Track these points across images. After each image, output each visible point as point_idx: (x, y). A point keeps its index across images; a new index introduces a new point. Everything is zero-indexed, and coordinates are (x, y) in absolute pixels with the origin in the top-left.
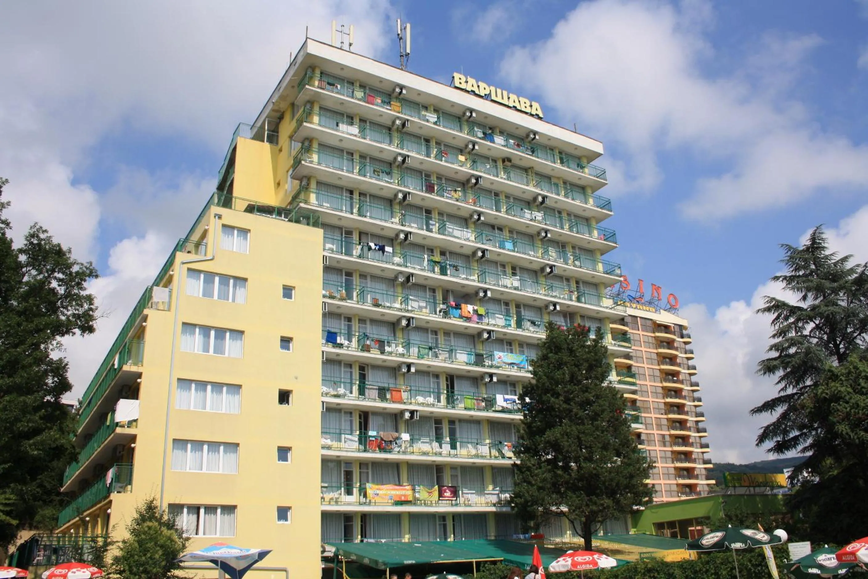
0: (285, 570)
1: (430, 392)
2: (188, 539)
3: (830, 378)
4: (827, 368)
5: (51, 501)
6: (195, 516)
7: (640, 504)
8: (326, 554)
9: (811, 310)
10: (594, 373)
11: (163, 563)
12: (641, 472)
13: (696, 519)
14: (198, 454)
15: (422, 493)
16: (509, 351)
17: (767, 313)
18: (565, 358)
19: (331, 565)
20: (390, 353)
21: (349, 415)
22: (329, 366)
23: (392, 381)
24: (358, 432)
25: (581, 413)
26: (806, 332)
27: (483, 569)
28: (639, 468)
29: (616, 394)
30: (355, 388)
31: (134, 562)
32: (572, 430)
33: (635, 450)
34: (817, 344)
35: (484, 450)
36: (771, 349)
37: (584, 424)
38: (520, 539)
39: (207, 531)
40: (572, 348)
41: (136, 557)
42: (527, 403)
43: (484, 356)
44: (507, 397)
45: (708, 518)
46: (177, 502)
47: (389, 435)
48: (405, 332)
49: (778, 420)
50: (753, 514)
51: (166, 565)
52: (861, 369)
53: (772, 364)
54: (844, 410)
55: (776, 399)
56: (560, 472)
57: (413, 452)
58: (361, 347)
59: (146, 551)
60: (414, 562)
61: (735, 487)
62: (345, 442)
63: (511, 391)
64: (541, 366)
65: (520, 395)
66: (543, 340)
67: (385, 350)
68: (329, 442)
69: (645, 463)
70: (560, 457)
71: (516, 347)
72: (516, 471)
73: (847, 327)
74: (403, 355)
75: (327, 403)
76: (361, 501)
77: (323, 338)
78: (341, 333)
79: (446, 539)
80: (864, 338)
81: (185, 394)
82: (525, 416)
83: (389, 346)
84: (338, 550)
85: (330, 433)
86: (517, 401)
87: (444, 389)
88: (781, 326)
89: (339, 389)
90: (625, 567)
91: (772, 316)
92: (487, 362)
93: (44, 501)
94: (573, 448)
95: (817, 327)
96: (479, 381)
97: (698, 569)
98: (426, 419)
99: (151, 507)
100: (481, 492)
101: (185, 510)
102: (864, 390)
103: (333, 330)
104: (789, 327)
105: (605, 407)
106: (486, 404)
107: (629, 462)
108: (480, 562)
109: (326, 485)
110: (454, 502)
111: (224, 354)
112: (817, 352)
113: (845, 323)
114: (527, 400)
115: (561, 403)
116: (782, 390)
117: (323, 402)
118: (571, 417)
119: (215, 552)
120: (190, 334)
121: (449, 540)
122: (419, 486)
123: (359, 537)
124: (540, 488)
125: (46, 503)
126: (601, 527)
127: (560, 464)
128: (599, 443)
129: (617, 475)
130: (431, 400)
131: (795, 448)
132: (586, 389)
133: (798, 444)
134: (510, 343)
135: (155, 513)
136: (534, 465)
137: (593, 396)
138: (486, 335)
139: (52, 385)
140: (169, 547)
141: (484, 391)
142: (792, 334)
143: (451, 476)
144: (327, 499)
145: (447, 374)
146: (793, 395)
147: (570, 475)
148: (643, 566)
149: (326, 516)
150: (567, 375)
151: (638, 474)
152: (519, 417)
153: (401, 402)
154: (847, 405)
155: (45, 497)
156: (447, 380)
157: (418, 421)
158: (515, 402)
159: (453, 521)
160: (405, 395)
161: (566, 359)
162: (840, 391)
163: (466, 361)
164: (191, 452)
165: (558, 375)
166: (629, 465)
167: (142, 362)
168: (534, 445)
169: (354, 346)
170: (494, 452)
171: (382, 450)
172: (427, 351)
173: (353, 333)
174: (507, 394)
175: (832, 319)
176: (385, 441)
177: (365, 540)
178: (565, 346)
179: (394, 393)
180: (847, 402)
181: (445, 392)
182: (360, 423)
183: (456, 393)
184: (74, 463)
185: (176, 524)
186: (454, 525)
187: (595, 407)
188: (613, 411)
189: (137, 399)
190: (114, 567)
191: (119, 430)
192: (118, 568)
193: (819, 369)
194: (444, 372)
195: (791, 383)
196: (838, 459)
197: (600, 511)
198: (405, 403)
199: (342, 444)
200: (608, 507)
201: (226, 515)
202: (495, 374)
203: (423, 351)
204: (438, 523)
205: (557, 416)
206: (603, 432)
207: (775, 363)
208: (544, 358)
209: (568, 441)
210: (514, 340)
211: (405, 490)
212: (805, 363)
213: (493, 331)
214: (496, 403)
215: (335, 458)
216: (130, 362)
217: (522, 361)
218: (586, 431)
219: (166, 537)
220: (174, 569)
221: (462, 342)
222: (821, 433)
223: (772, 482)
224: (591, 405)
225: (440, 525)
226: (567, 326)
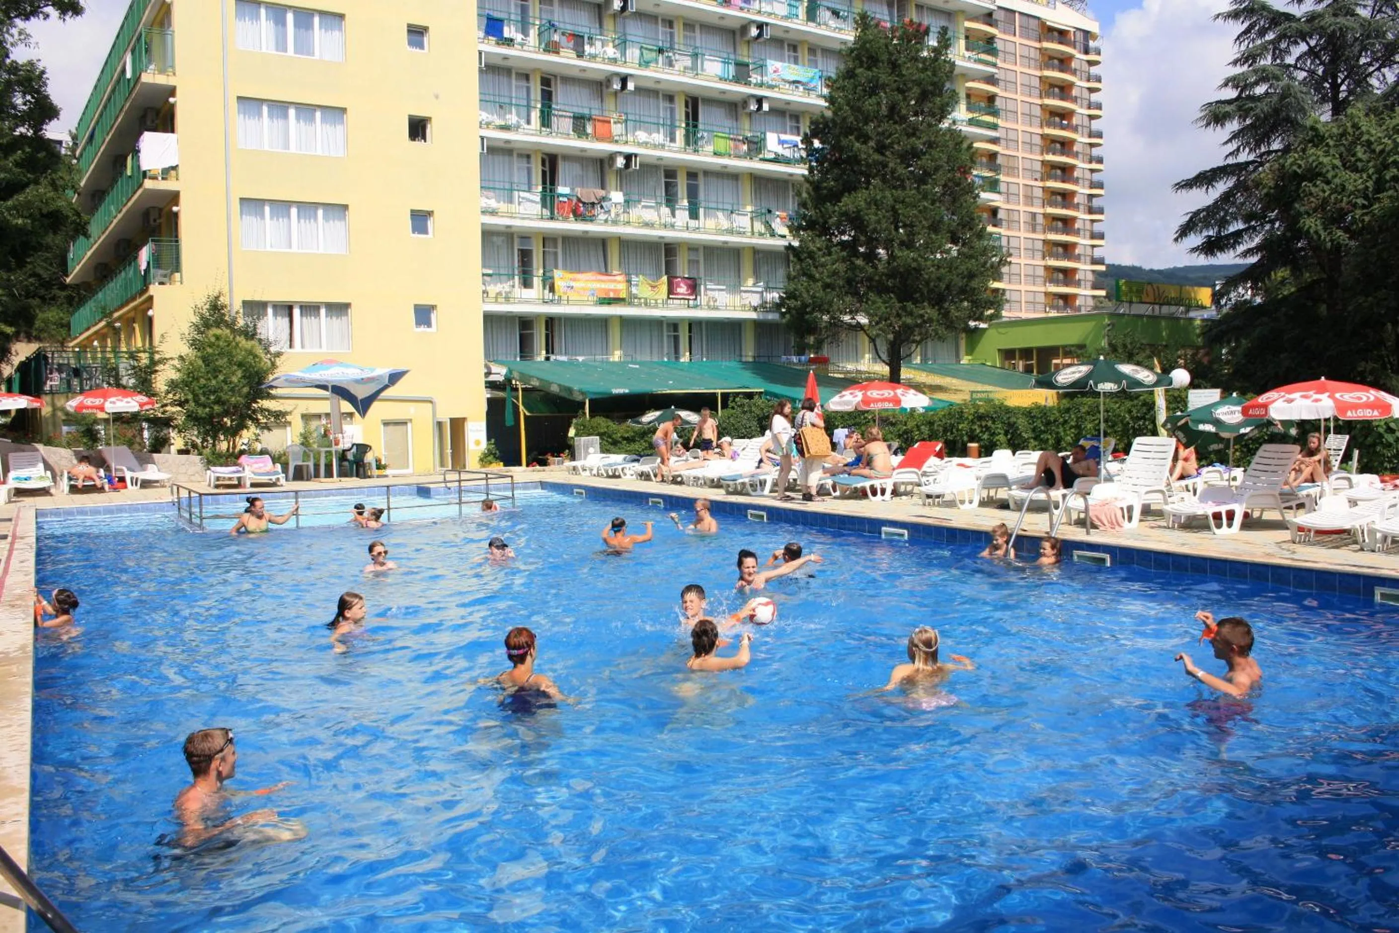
0: (431, 402)
1: (658, 124)
2: (278, 354)
3: (1310, 141)
4: (1308, 123)
5: (54, 298)
6: (286, 320)
7: (980, 319)
8: (492, 378)
9: (1308, 21)
10: (930, 105)
11: (246, 390)
12: (988, 269)
13: (1064, 347)
14: (283, 222)
15: (642, 287)
16: (792, 59)
17: (1231, 21)
18: (883, 76)
19: (501, 394)
20: (593, 57)
21: (525, 160)
22: (490, 77)
23: (596, 104)
24: (540, 189)
25: (901, 170)
26: (1290, 60)
27: (733, 404)
28: (985, 263)
29: (961, 142)
30: (535, 115)
31: (200, 388)
32: (884, 197)
33: (981, 234)
34: (1304, 82)
35: (743, 222)
36: (1226, 85)
37: (903, 188)
38: (791, 363)
39: (306, 343)
40: (896, 60)
41: (203, 381)
42: (817, 150)
43: (751, 67)
44: (784, 137)
45: (1082, 347)
46: (257, 298)
47: (590, 193)
48: (618, 20)
49: (1216, 202)
50: (1151, 345)
51: (249, 393)
52: (1364, 129)
53: (1223, 111)
54: (1321, 194)
55: (1219, 168)
56: (859, 262)
57: (628, 222)
58: (543, 46)
59: (216, 371)
60: (627, 391)
61: (1131, 302)
62: (519, 203)
63: (791, 127)
64: (843, 88)
65: (806, 134)
66: (850, 45)
67: (583, 51)
68: (493, 203)
69: (995, 255)
70: (863, 238)
71: (803, 53)
72: (791, 258)
73: (1360, 56)
74: (614, 61)
75: (489, 139)
76: (546, 297)
77: (479, 29)
78: (510, 20)
79: (677, 358)
80: (1384, 76)
81: (252, 123)
82: (811, 170)
83: (591, 45)
84: (510, 371)
85: (494, 188)
86: (801, 146)
87: (680, 121)
88: (1251, 46)
89: (508, 116)
90: (946, 411)
91: (1239, 27)
92: (755, 78)
93: (43, 298)
94: (884, 226)
95: (1312, 53)
96: (740, 109)
97: (1052, 419)
98: (650, 168)
99: (216, 307)
100: (735, 288)
101: (270, 311)
102: (1359, 164)
103: (497, 15)
104: (1264, 48)
105: (939, 163)
106: (749, 149)
107: (971, 252)
108: (728, 394)
109: (490, 272)
110: (691, 302)
111: (313, 54)
112: (1299, 95)
113: (1358, 48)
114: (817, 144)
115: (871, 151)
116: (1231, 154)
117: (482, 138)
118: (884, 176)
119: (322, 372)
120: (251, 19)
121: (682, 360)
122: (637, 276)
123: (544, 352)
124: (826, 286)
125: (48, 301)
126: (919, 349)
127: (862, 250)
128: (926, 219)
129: (950, 271)
130: (659, 137)
131: (1234, 248)
132: (913, 132)
133: (1239, 243)
134: (794, 47)
135: (224, 315)
136: (820, 249)
137: (924, 144)
138: (754, 32)
139: (25, 108)
140: (251, 366)
141: (747, 126)
142: (1266, 61)
143: (689, 261)
144: (492, 294)
145: (687, 96)
146: (1248, 163)
147: (875, 267)
148: (972, 411)
149: (491, 320)
150: (884, 107)
151: (982, 273)
152: (801, 171)
153: (610, 139)
154: (1326, 187)
155: (42, 292)
156: (687, 106)
157: (638, 171)
158: (796, 146)
159: (690, 331)
160: (617, 129)
161: (884, 78)
162: (1320, 163)
163: (719, 73)
164: (272, 218)
165: (869, 104)
166: (971, 257)
167: (173, 67)
168: (823, 216)
169: (532, 44)
170: (759, 227)
171: (579, 216)
172: (654, 54)
173: (531, 20)
174: (785, 133)
175: (1338, 38)
176: (584, 203)
177: (553, 357)
178: (885, 57)
179: (598, 124)
180: (1328, 183)
181: (684, 125)
182: (544, 173)
183: (701, 126)
184: (82, 238)
185: (258, 331)
186: (690, 338)
187: (926, 161)
188: (953, 169)
189: (173, 131)
190: (170, 396)
191: (148, 184)
192: (176, 398)
193: (1298, 123)
194: (683, 92)
195: (1248, 143)
196: (1296, 270)
197: (917, 325)
198: (617, 141)
199: (514, 208)
200: (930, 320)
201: (334, 318)
202: (766, 97)
203: (648, 55)
204: (665, 334)
205: (862, 173)
206: (933, 203)
207: (1228, 108)
208: (850, 74)
209: (876, 215)
210: (802, 42)
211: (615, 281)
212: (1276, 111)
213: (767, 24)
214: (765, 146)
215: (503, 229)
216: (152, 67)
217: (812, 79)
218: (907, 200)
219: (246, 350)
220: (262, 399)
221: (715, 41)
222: (1278, 229)
223: (1190, 299)
224: (919, 158)
225: (668, 336)
226: (892, 21)
